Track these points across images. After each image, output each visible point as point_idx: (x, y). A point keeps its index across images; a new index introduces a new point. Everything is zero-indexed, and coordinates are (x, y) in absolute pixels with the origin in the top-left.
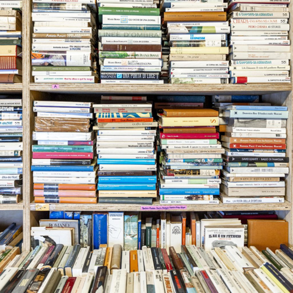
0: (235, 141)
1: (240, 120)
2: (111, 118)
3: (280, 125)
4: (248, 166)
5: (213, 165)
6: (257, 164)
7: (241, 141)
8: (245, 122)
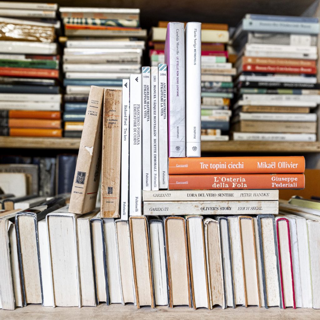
0: (250, 61)
1: (257, 35)
2: (84, 25)
3: (309, 43)
4: (267, 93)
5: (221, 92)
6: (279, 91)
7: (258, 61)
8: (263, 38)
